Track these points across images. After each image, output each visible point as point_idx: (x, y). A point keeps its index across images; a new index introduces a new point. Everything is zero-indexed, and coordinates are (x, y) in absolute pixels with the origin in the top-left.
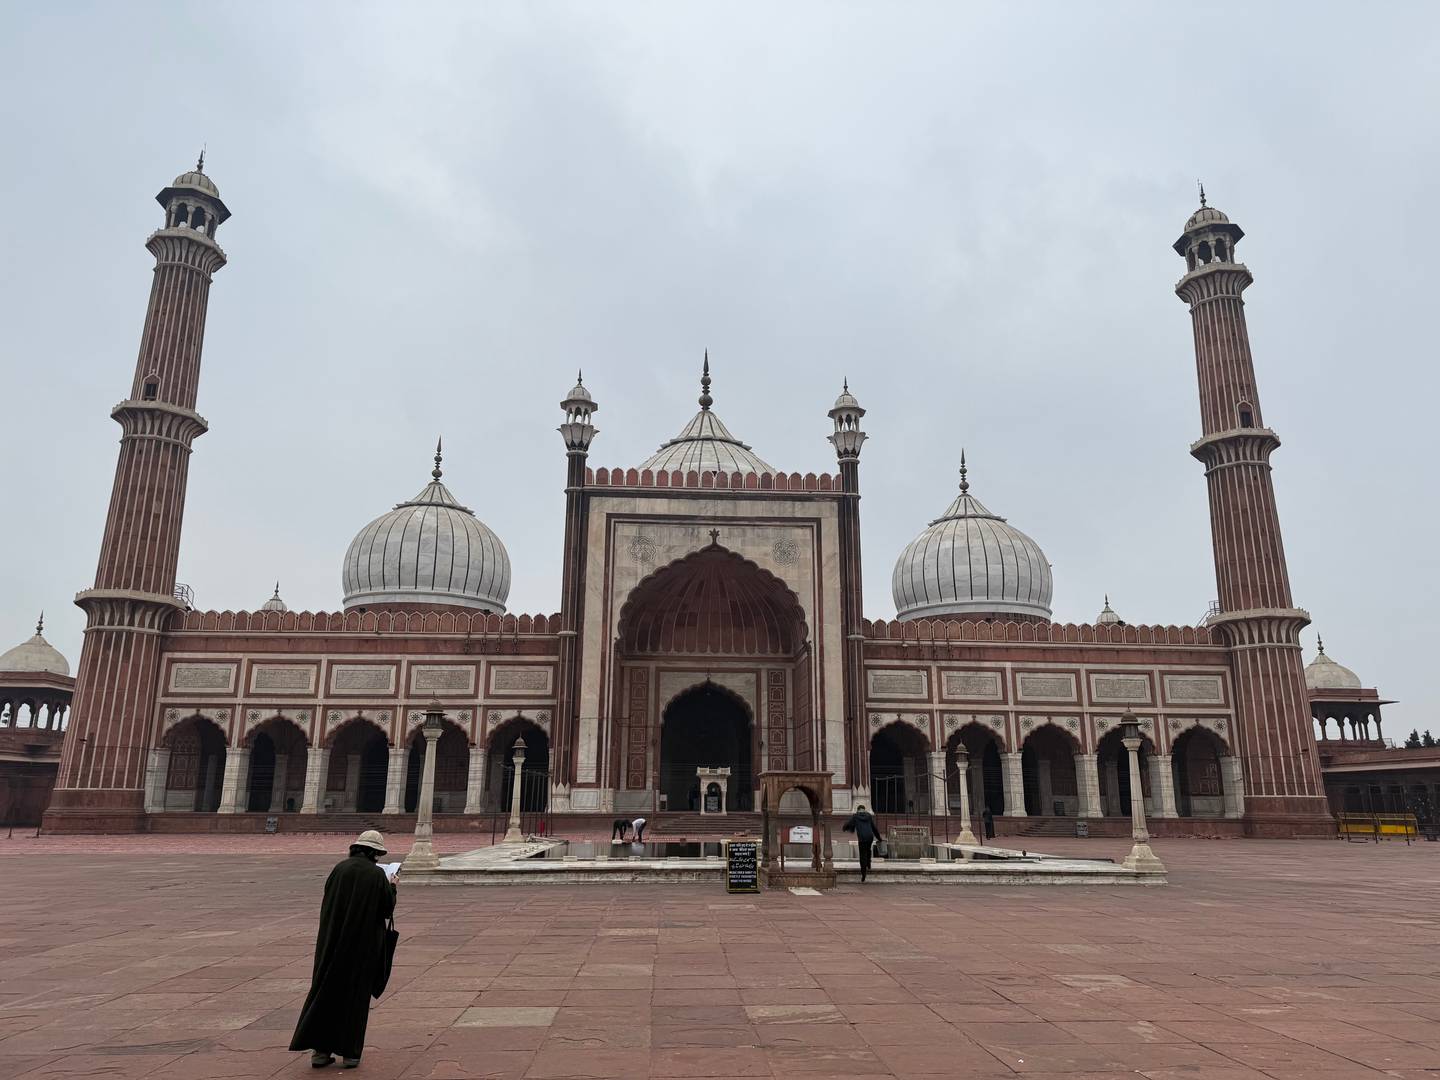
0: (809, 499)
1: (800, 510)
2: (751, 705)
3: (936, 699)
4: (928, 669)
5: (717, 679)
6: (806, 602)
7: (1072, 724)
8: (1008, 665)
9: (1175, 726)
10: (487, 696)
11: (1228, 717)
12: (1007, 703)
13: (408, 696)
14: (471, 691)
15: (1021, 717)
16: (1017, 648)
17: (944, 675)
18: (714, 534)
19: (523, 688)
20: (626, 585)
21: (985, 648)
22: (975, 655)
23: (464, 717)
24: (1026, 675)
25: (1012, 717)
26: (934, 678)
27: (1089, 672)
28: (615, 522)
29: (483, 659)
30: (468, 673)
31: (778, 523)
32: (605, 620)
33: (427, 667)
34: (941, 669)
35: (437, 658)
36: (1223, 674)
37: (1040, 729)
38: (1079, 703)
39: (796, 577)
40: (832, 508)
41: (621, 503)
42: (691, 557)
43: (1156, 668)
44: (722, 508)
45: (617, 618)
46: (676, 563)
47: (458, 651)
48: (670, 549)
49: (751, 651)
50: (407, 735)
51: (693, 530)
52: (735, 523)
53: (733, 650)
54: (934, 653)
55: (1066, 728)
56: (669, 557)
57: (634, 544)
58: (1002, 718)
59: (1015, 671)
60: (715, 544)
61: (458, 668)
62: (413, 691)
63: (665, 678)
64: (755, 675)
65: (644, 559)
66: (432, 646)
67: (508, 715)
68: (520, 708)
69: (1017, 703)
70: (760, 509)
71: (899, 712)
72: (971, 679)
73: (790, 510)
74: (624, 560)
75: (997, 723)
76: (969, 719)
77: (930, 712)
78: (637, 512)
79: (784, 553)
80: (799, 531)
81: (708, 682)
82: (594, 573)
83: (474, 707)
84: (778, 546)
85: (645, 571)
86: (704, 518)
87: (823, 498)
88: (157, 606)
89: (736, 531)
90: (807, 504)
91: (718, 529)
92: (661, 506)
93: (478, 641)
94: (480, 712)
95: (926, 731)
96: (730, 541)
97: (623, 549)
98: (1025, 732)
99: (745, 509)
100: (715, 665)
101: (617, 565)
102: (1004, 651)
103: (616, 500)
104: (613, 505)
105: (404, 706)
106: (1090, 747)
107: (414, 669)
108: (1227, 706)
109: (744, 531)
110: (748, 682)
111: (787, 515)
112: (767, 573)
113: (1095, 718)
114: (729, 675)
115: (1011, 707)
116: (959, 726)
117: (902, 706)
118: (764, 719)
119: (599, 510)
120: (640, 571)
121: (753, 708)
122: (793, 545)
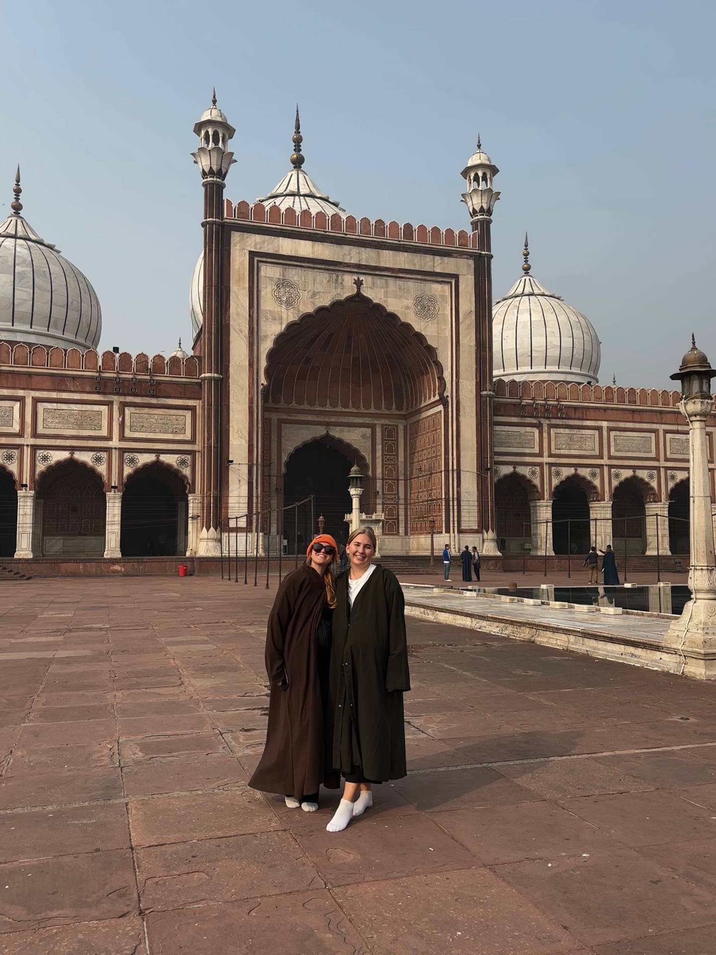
0: (447, 254)
1: (439, 265)
2: (367, 457)
3: (546, 454)
4: (540, 426)
5: (336, 433)
7: (651, 477)
8: (605, 424)
10: (122, 438)
12: (602, 458)
13: (35, 435)
14: (104, 432)
15: (613, 470)
16: (612, 409)
17: (553, 431)
18: (359, 283)
19: (160, 432)
20: (271, 330)
21: (588, 408)
22: (579, 415)
23: (98, 460)
24: (618, 433)
25: (606, 469)
26: (545, 435)
27: (666, 432)
28: (258, 261)
29: (116, 399)
30: (100, 413)
31: (419, 277)
32: (251, 365)
33: (54, 406)
34: (551, 426)
35: (65, 395)
37: (627, 480)
38: (657, 459)
39: (434, 332)
40: (469, 266)
41: (264, 242)
42: (336, 304)
44: (366, 256)
45: (263, 363)
46: (321, 310)
47: (88, 389)
48: (314, 295)
49: (367, 407)
50: (37, 477)
51: (337, 276)
52: (377, 273)
53: (351, 406)
54: (546, 412)
55: (646, 479)
56: (314, 304)
57: (278, 286)
58: (598, 470)
59: (609, 429)
60: (359, 294)
61: (89, 407)
62: (40, 430)
63: (287, 430)
64: (370, 429)
65: (289, 303)
66: (59, 382)
68: (158, 452)
69: (610, 457)
70: (402, 260)
71: (515, 464)
72: (575, 436)
73: (430, 264)
75: (594, 475)
76: (572, 471)
77: (540, 465)
78: (281, 252)
79: (425, 307)
80: (437, 287)
81: (328, 435)
82: (238, 314)
83: (108, 450)
84: (419, 300)
85: (290, 316)
86: (348, 265)
87: (461, 254)
89: (379, 281)
90: (446, 259)
91: (362, 278)
92: (305, 248)
93: (110, 379)
94: (115, 455)
95: (537, 481)
96: (373, 291)
97: (267, 292)
98: (615, 483)
99: (388, 259)
100: (333, 419)
101: (263, 307)
102: (602, 411)
103: (258, 238)
104: (255, 242)
105: (31, 445)
106: (663, 497)
107: (41, 406)
109: (386, 282)
110: (363, 436)
111: (427, 269)
112: (408, 327)
113: (669, 472)
114: (346, 429)
115: (605, 461)
116: (563, 477)
117: (518, 459)
118: (379, 471)
119: (241, 246)
120: (284, 316)
121: (369, 460)
122: (433, 300)
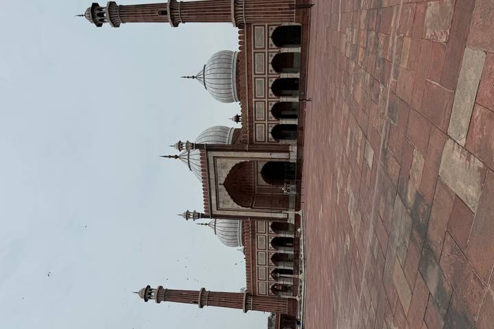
0: (208, 159)
1: (211, 162)
3: (265, 122)
4: (256, 124)
6: (238, 161)
7: (271, 81)
8: (254, 100)
9: (271, 45)
10: (265, 233)
11: (268, 25)
12: (265, 101)
13: (266, 250)
14: (264, 237)
15: (270, 97)
17: (257, 119)
20: (236, 206)
23: (271, 238)
24: (256, 94)
25: (269, 100)
26: (258, 122)
27: (255, 74)
28: (219, 209)
29: (256, 234)
30: (260, 238)
32: (245, 211)
33: (259, 246)
34: (255, 120)
35: (256, 244)
36: (254, 26)
37: (272, 91)
38: (265, 78)
39: (231, 164)
40: (210, 153)
42: (227, 190)
43: (253, 51)
44: (213, 182)
45: (245, 208)
46: (229, 194)
47: (254, 240)
48: (225, 195)
50: (275, 250)
51: (219, 190)
52: (217, 180)
54: (251, 122)
55: (272, 83)
56: (228, 196)
57: (225, 204)
59: (255, 98)
60: (224, 184)
61: (259, 240)
62: (264, 248)
63: (260, 184)
65: (229, 201)
67: (270, 229)
68: (268, 226)
69: (265, 98)
70: (212, 172)
71: (268, 133)
74: (229, 206)
75: (271, 104)
76: (270, 113)
77: (268, 124)
78: (216, 203)
79: (224, 167)
80: (217, 163)
81: (261, 173)
84: (222, 168)
85: (232, 201)
86: (216, 187)
87: (207, 155)
88: (246, 299)
89: (219, 179)
91: (219, 184)
92: (214, 197)
94: (269, 235)
95: (274, 125)
96: (222, 180)
97: (226, 207)
98: (274, 96)
99: (212, 176)
101: (230, 208)
103: (213, 208)
105: (268, 250)
106: (278, 76)
107: (259, 249)
108: (265, 26)
109: (219, 176)
111: (213, 165)
112: (230, 171)
113: (269, 73)
114: (258, 168)
116: (272, 116)
119: (215, 212)
120: (232, 203)
122: (221, 164)
